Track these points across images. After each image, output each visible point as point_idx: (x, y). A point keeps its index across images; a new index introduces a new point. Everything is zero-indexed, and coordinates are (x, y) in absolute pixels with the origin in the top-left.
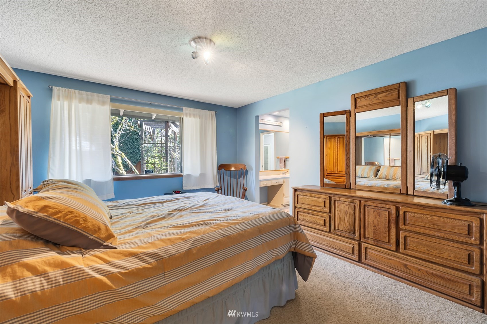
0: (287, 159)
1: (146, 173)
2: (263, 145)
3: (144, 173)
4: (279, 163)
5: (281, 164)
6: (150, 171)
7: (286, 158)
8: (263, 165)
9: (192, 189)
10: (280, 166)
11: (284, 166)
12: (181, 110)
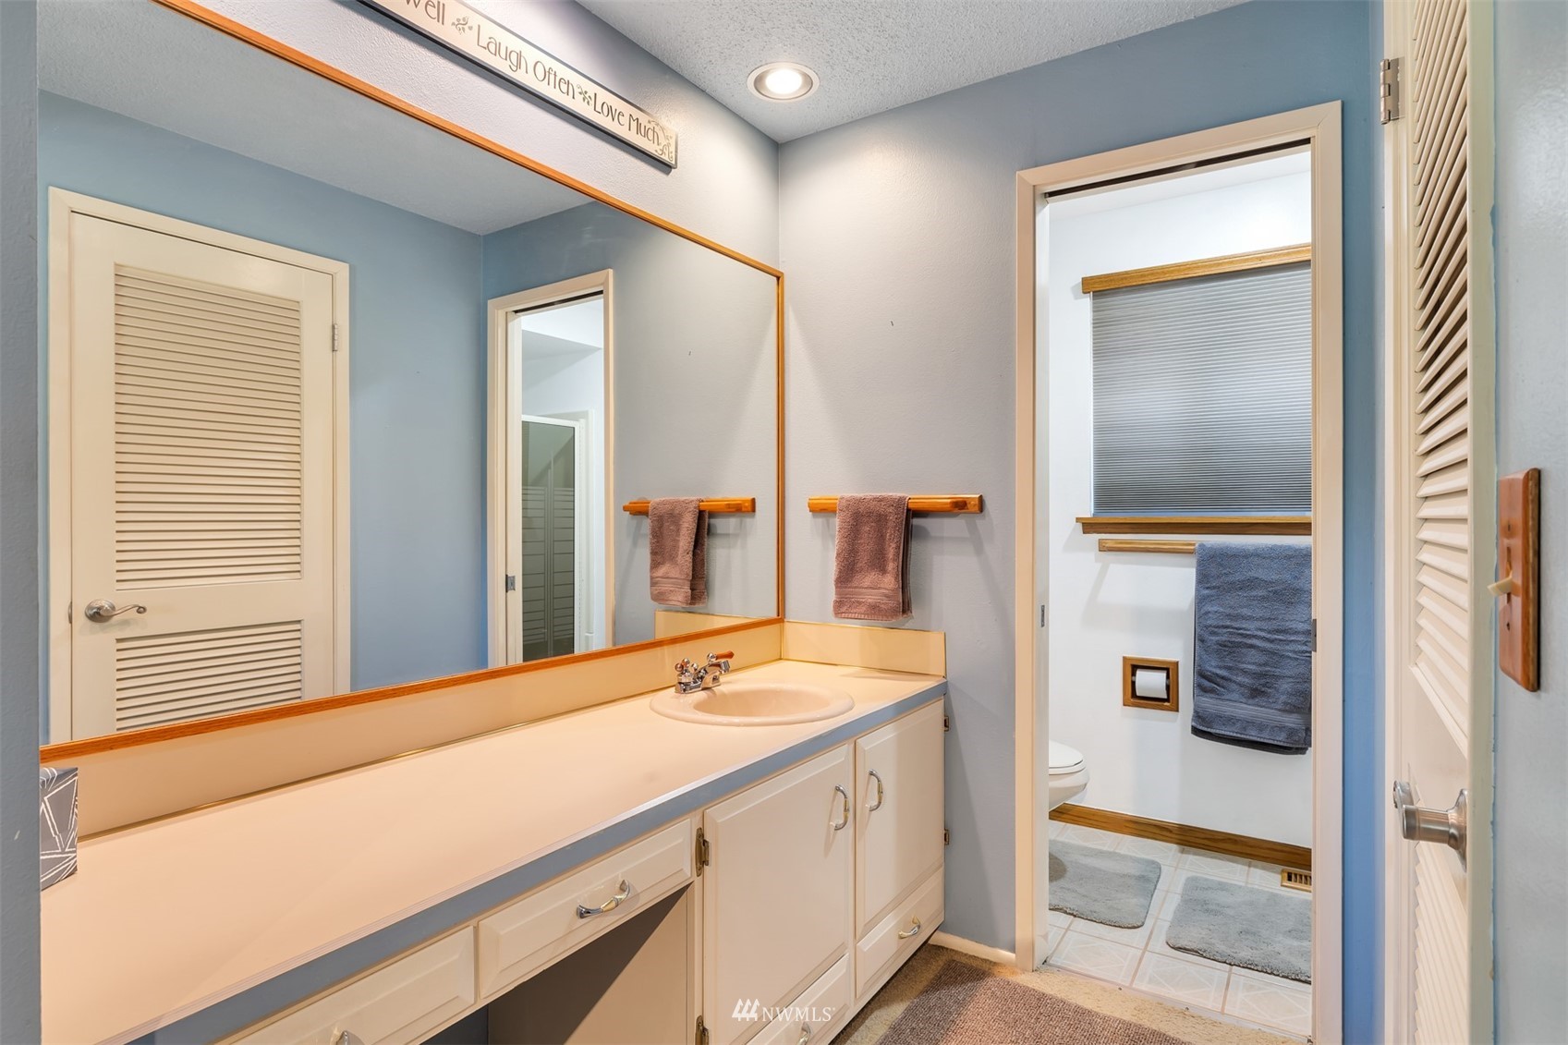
0: (720, 524)
2: (518, 416)
4: (644, 554)
5: (661, 571)
7: (712, 515)
8: (517, 571)
10: (653, 583)
11: (687, 589)
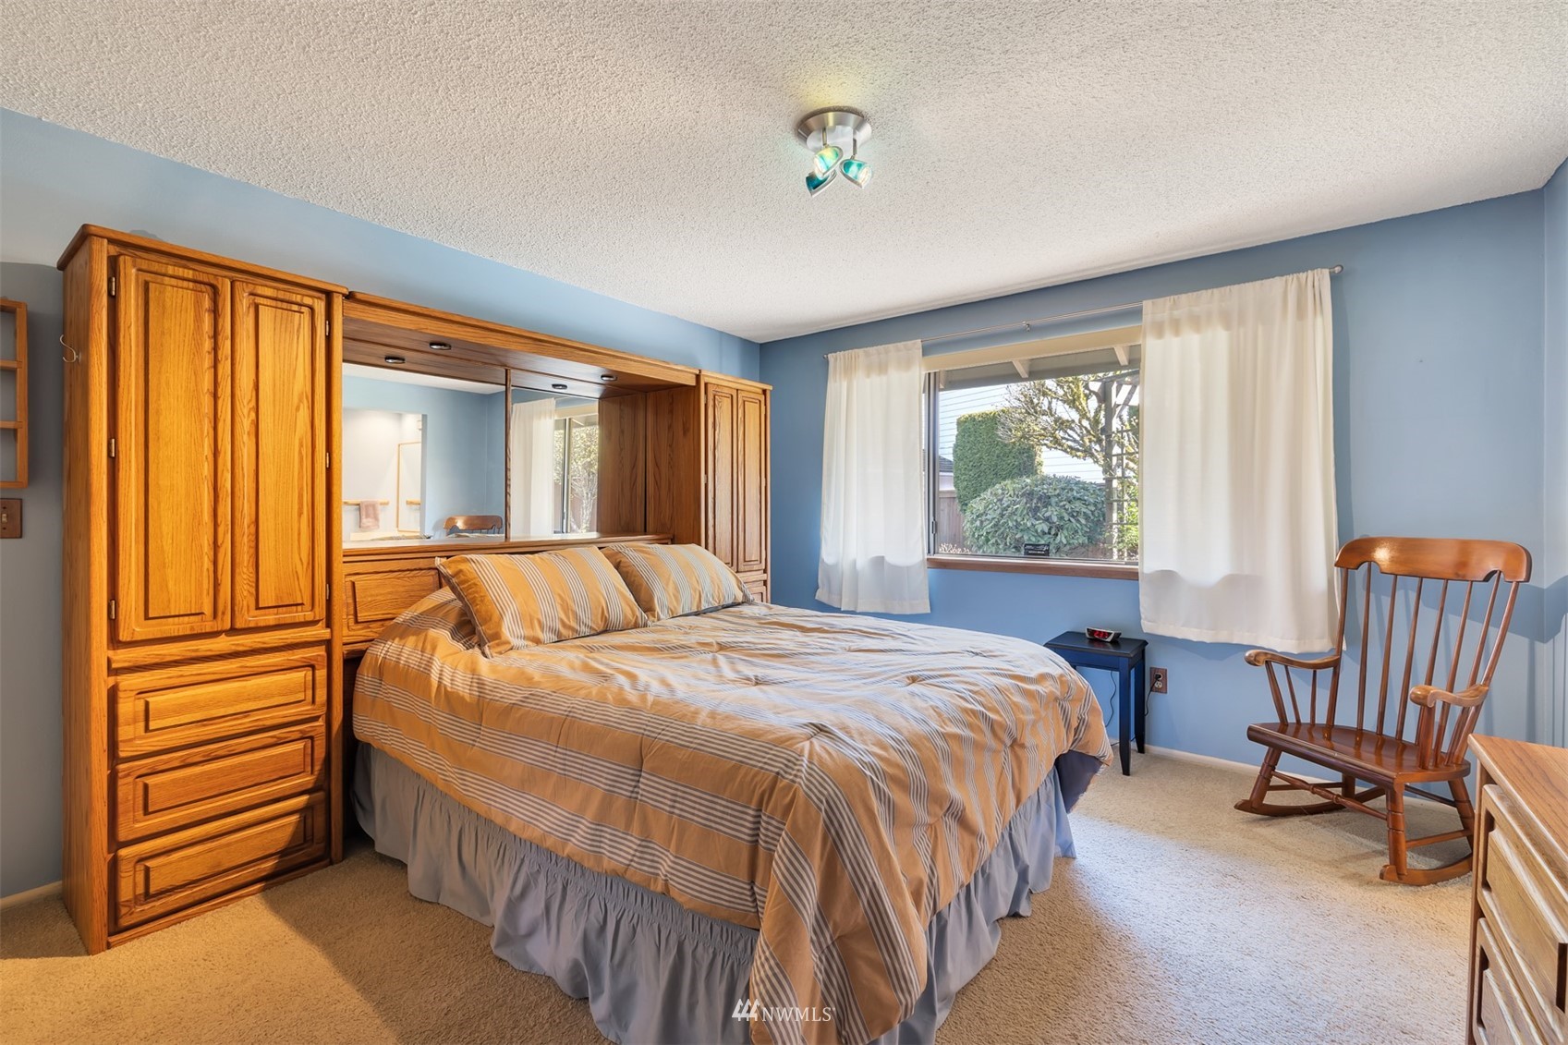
1: (1027, 553)
3: (1023, 553)
6: (1040, 548)
9: (1179, 637)
12: (1137, 314)
